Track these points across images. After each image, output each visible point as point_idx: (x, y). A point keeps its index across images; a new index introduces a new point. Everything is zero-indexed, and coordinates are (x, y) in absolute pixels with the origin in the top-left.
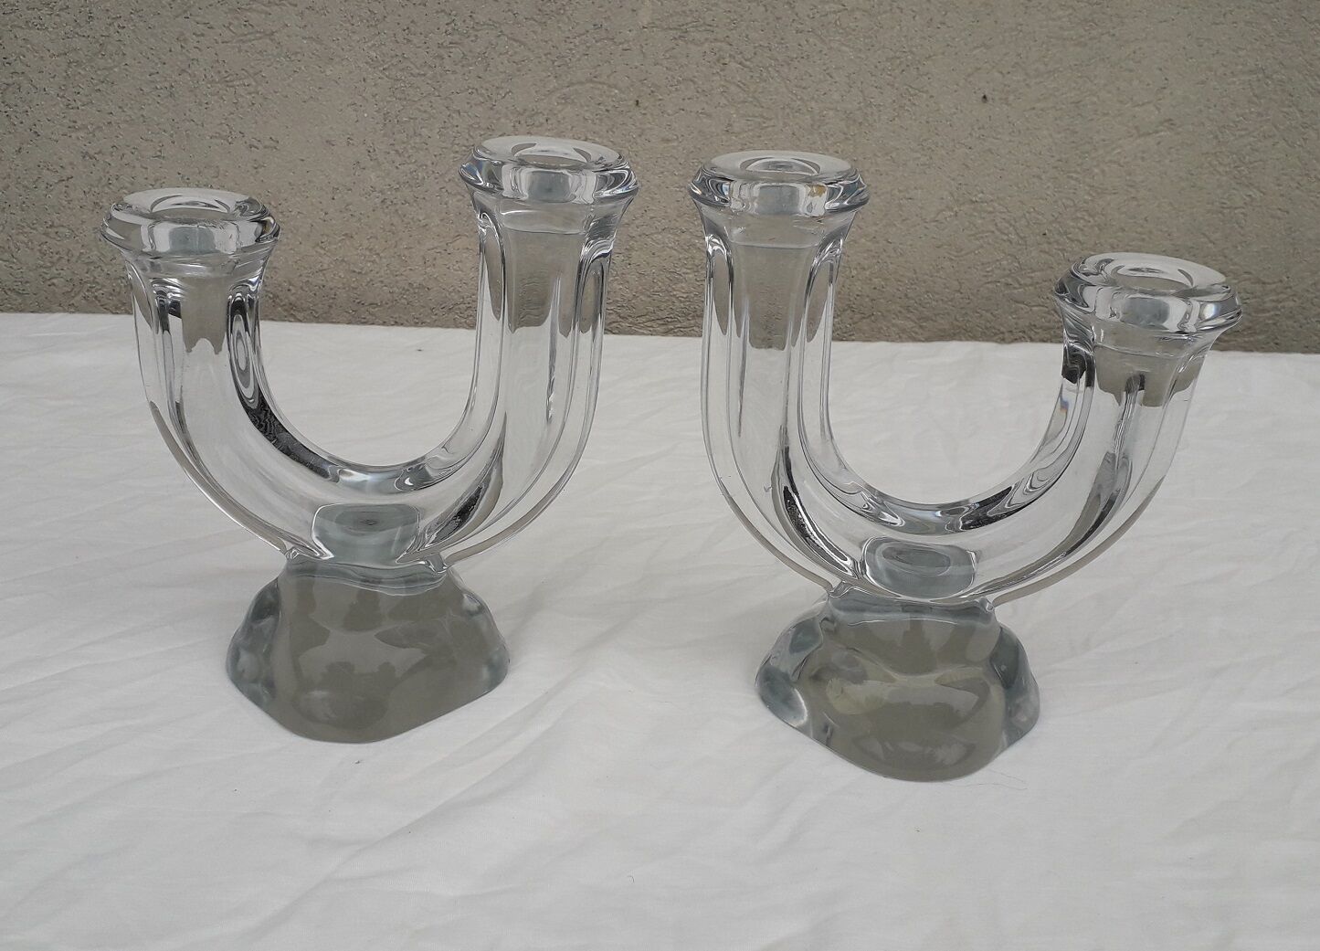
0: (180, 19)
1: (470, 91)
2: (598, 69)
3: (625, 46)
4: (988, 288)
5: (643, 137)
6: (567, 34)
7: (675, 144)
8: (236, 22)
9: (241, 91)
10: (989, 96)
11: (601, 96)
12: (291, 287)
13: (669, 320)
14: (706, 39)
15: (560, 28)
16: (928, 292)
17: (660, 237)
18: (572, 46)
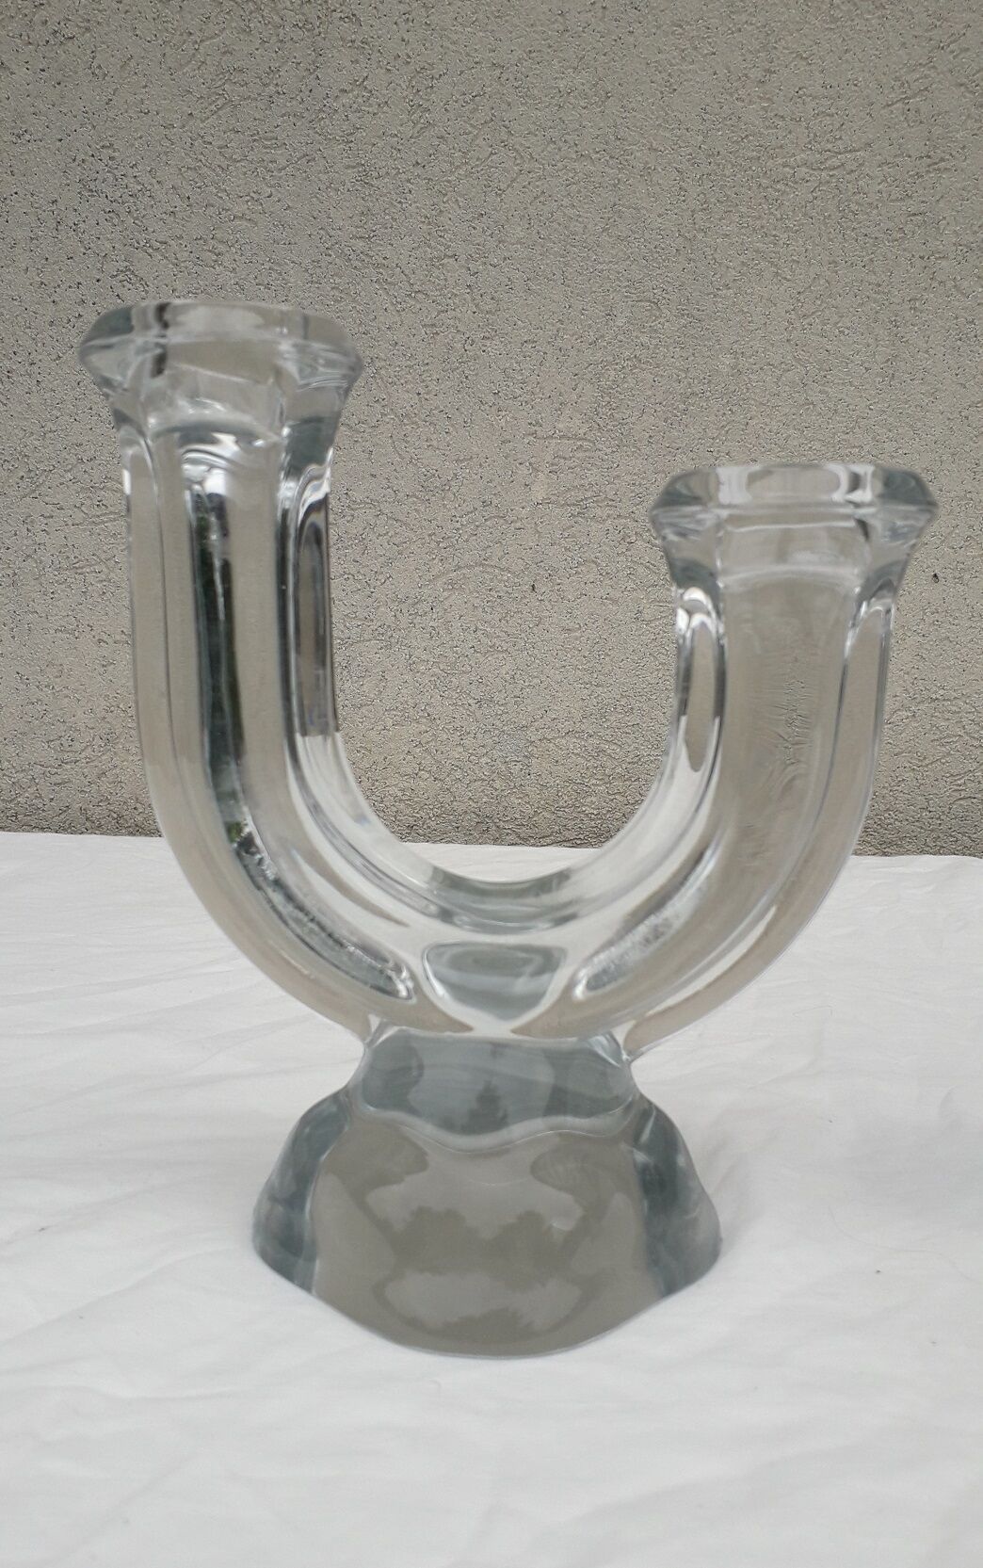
0: (28, 499)
1: (346, 576)
2: (489, 550)
3: (518, 525)
4: (961, 805)
5: (540, 626)
6: (453, 512)
7: (578, 634)
8: (88, 502)
9: (90, 578)
10: (940, 575)
11: (492, 580)
12: (138, 805)
13: (579, 842)
14: (609, 516)
15: (444, 505)
16: (888, 810)
17: (564, 741)
18: (458, 525)
